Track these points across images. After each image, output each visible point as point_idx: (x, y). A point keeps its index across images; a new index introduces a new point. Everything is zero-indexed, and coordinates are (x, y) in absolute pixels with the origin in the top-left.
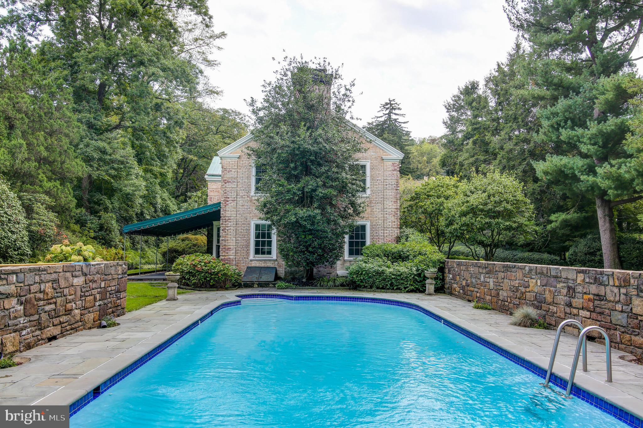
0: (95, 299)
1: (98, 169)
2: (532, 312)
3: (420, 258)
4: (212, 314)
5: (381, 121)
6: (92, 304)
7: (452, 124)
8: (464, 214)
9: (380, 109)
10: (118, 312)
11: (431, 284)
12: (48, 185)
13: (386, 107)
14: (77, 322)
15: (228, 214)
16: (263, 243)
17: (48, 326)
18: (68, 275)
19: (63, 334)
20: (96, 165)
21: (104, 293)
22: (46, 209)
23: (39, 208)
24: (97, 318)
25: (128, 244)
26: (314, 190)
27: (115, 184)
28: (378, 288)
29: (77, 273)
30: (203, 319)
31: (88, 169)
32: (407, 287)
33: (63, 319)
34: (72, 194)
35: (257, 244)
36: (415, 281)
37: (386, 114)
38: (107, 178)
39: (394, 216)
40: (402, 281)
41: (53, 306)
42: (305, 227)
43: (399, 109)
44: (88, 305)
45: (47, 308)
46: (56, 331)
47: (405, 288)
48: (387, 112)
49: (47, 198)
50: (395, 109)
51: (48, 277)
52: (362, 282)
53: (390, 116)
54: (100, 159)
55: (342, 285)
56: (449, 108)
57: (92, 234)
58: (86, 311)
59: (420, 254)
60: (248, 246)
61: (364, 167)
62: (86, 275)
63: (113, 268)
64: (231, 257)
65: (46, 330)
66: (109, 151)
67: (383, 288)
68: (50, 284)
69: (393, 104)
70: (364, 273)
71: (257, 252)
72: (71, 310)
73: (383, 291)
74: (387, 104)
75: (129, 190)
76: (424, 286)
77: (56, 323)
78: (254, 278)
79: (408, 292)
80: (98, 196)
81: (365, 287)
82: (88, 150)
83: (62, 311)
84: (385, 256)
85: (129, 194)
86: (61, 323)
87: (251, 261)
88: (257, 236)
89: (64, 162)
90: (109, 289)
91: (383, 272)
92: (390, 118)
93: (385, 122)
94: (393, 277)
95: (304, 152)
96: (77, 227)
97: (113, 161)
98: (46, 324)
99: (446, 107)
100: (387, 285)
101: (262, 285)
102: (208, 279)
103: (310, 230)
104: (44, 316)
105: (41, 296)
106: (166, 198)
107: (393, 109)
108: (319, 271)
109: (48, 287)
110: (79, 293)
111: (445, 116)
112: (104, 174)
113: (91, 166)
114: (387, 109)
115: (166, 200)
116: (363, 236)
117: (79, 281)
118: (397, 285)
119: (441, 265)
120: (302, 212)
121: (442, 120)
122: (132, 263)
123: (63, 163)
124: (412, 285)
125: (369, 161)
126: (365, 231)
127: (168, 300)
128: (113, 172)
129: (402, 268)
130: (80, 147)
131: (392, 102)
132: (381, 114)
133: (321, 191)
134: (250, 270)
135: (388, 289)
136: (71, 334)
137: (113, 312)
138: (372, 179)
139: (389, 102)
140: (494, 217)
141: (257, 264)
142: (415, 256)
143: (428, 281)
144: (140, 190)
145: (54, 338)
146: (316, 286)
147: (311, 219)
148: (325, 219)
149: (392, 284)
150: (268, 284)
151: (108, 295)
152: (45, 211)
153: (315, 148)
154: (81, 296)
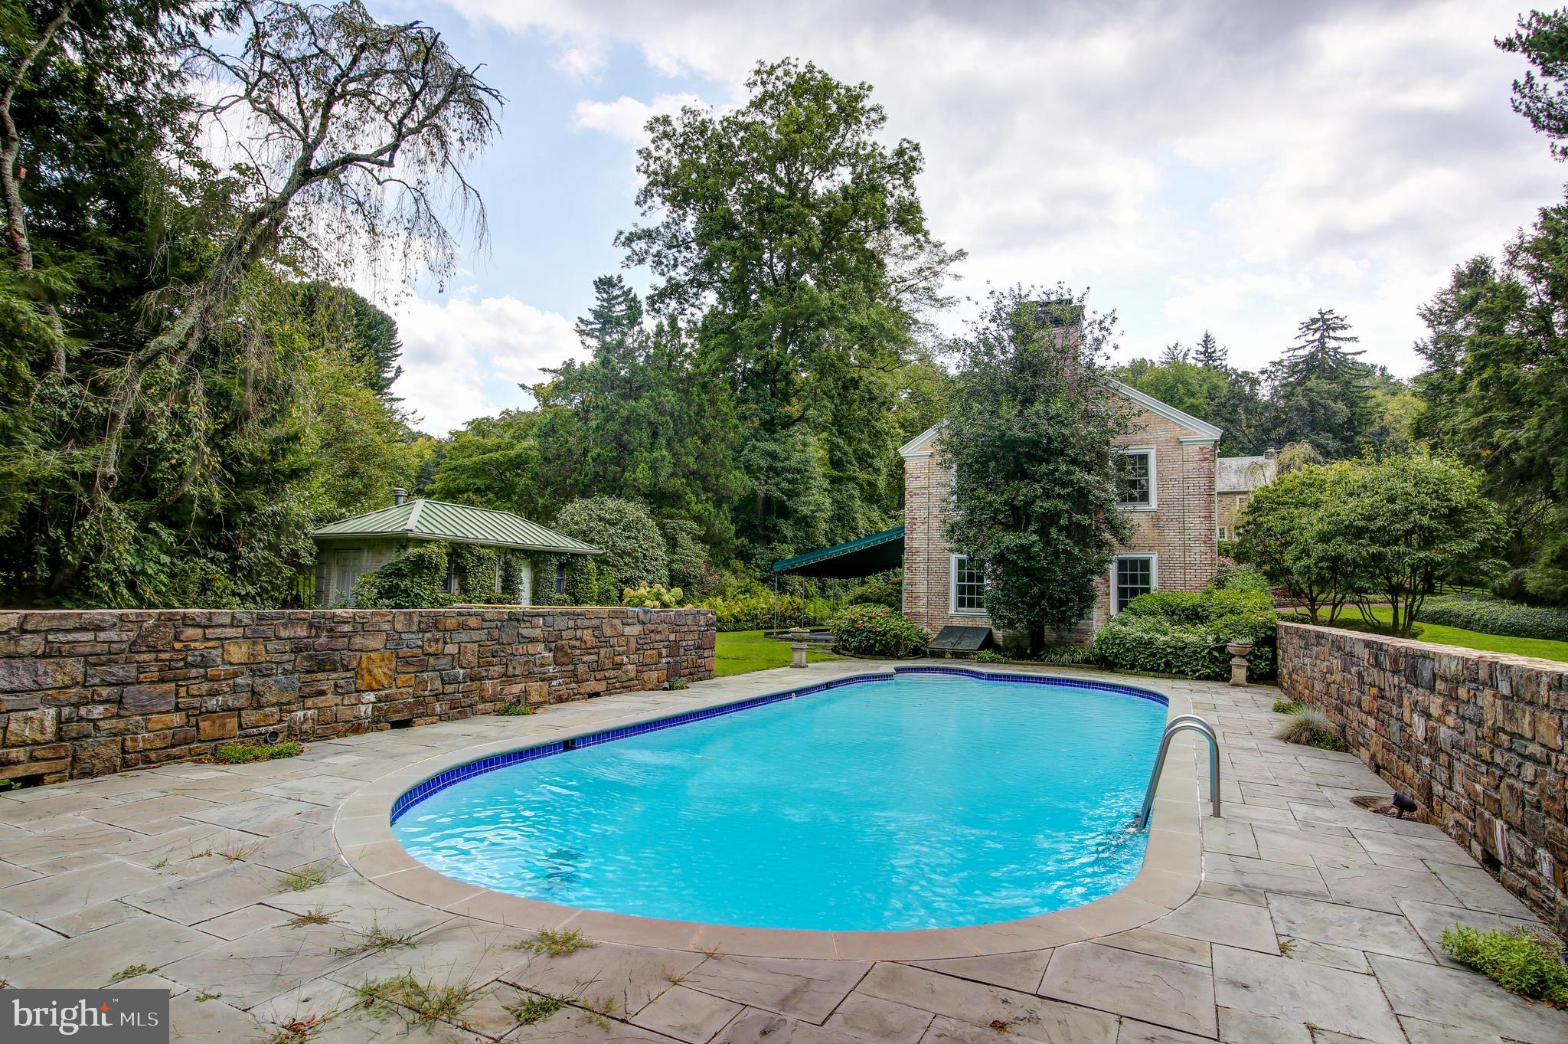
0: (660, 655)
1: (767, 483)
2: (1319, 717)
3: (1229, 618)
4: (828, 688)
5: (1301, 357)
6: (655, 660)
7: (1440, 351)
8: (1325, 538)
9: (1299, 333)
10: (700, 675)
11: (1239, 666)
12: (696, 508)
13: (1314, 327)
14: (632, 679)
15: (916, 544)
16: (971, 589)
17: (588, 680)
18: (617, 622)
19: (610, 691)
20: (762, 477)
21: (674, 648)
22: (693, 540)
23: (684, 539)
24: (664, 677)
25: (813, 589)
26: (1029, 503)
27: (790, 504)
28: (1144, 669)
29: (630, 621)
30: (800, 692)
31: (751, 483)
32: (1198, 670)
33: (612, 673)
34: (730, 519)
35: (961, 590)
36: (1214, 660)
37: (1313, 341)
38: (778, 494)
39: (1205, 542)
40: (1186, 660)
41: (595, 657)
42: (1015, 563)
43: (1343, 327)
44: (648, 661)
45: (586, 658)
46: (601, 687)
47: (1194, 672)
48: (1317, 336)
49: (695, 525)
50: (1334, 329)
51: (587, 623)
52: (1116, 657)
53: (1323, 344)
54: (770, 468)
55: (1087, 661)
56: (1431, 317)
57: (758, 574)
58: (645, 668)
59: (1232, 612)
60: (946, 593)
61: (1144, 458)
62: (644, 623)
63: (690, 617)
64: (921, 610)
65: (584, 684)
66: (783, 455)
67: (1152, 669)
68: (590, 631)
69: (1328, 320)
70: (1117, 641)
71: (961, 603)
72: (622, 664)
73: (1152, 673)
74: (1314, 321)
75: (805, 510)
76: (1229, 670)
77: (598, 677)
78: (947, 645)
79: (1199, 678)
80: (773, 519)
81: (1122, 666)
82: (754, 456)
83: (608, 664)
84: (1166, 613)
85: (806, 516)
86: (606, 678)
87: (952, 617)
88: (961, 578)
89: (720, 476)
90: (684, 644)
91: (1150, 642)
92: (1323, 348)
93: (1312, 356)
94: (1169, 650)
95: (1012, 444)
96: (739, 564)
97: (788, 470)
98: (584, 677)
99: (1424, 317)
100: (1159, 665)
101: (958, 655)
102: (872, 642)
103: (1024, 569)
104: (581, 668)
105: (577, 643)
106: (876, 519)
107: (1328, 328)
108: (1062, 637)
109: (587, 635)
110: (633, 645)
111: (1425, 334)
112: (774, 488)
113: (757, 479)
114: (1316, 330)
115: (876, 523)
116: (1146, 579)
117: (634, 630)
118: (1178, 666)
119: (1269, 633)
120: (1010, 539)
121: (1414, 345)
122: (815, 618)
123: (718, 477)
124: (1207, 668)
125: (1154, 446)
126: (1148, 569)
127: (792, 667)
128: (785, 485)
129: (1192, 636)
130: (744, 453)
131: (1326, 317)
132: (1302, 342)
133: (1040, 506)
134: (949, 631)
135: (1163, 671)
136: (621, 693)
137: (691, 674)
138: (1161, 476)
139: (1319, 316)
140: (1386, 544)
141: (961, 623)
142: (1220, 616)
143: (1235, 661)
144: (822, 510)
145: (597, 694)
146: (1043, 660)
147: (1023, 550)
148: (1049, 550)
149: (1168, 664)
150: (968, 654)
151: (682, 651)
152: (690, 543)
153: (1031, 434)
154: (637, 649)
